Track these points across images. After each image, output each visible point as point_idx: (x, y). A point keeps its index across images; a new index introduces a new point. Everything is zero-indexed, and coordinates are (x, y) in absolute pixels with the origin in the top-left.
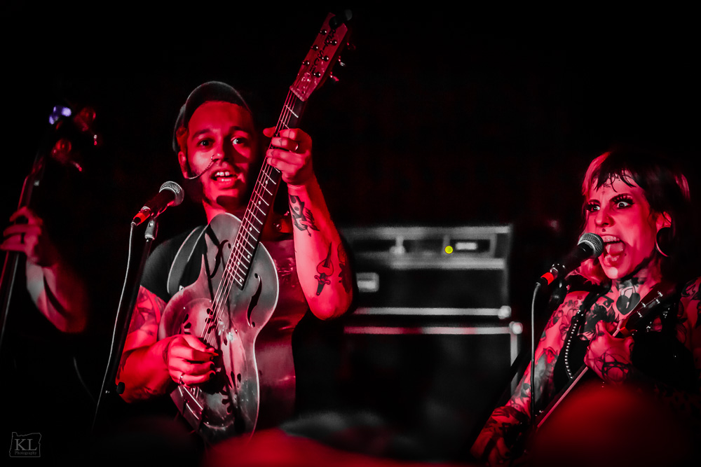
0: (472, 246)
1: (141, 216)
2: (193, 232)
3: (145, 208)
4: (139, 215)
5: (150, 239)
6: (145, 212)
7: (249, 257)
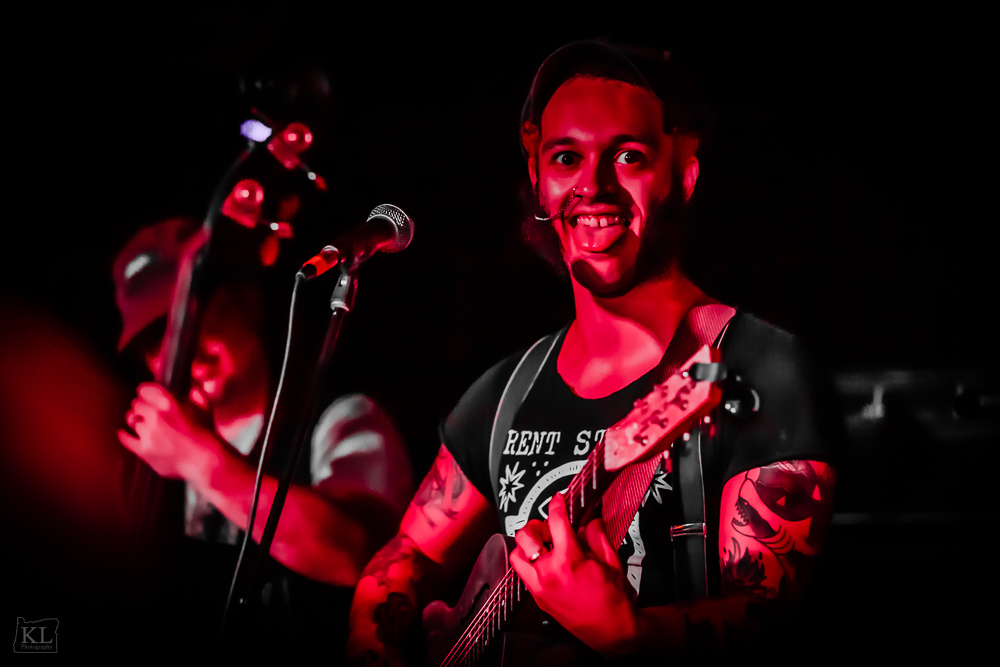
1: (318, 263)
2: (539, 342)
3: (329, 248)
4: (316, 259)
5: (339, 310)
6: (328, 256)
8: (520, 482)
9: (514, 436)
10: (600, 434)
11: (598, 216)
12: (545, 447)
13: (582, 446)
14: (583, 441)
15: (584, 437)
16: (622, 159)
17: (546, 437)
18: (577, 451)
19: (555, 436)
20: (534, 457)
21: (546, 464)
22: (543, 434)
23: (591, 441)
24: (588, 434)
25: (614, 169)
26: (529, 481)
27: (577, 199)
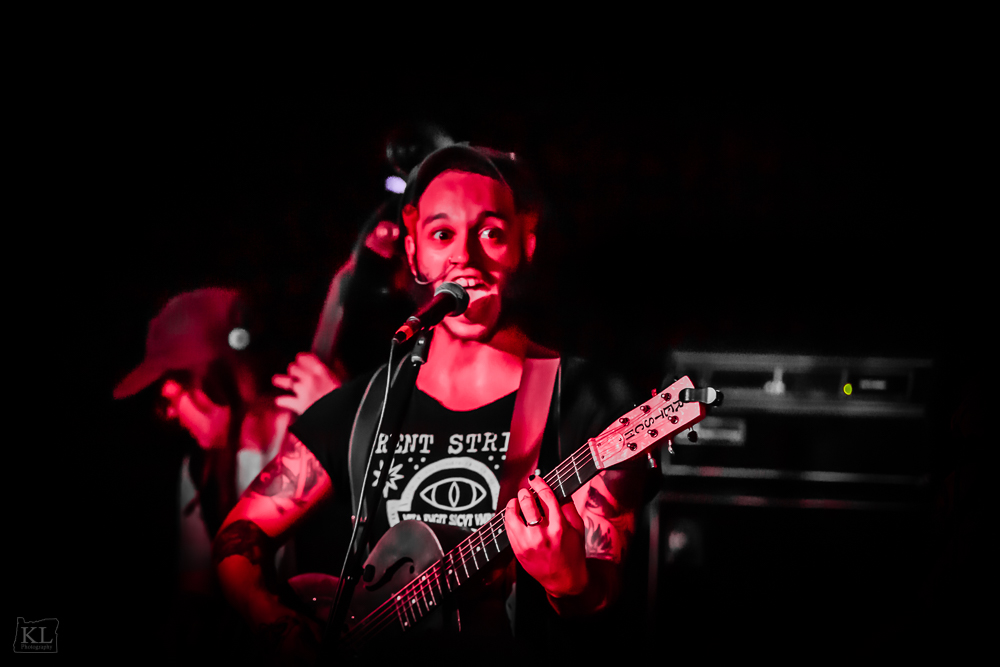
0: (879, 385)
4: (404, 328)
5: (418, 363)
7: (431, 603)
8: (399, 473)
9: (383, 439)
10: (471, 439)
11: (467, 277)
12: (419, 446)
13: (455, 447)
14: (456, 443)
15: (456, 439)
16: (485, 234)
17: (418, 439)
18: (451, 450)
19: (427, 439)
20: (409, 454)
21: (423, 460)
22: (415, 436)
23: (464, 442)
24: (461, 437)
25: (479, 242)
26: (408, 473)
27: (452, 266)
